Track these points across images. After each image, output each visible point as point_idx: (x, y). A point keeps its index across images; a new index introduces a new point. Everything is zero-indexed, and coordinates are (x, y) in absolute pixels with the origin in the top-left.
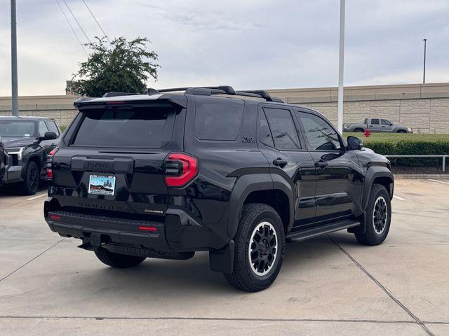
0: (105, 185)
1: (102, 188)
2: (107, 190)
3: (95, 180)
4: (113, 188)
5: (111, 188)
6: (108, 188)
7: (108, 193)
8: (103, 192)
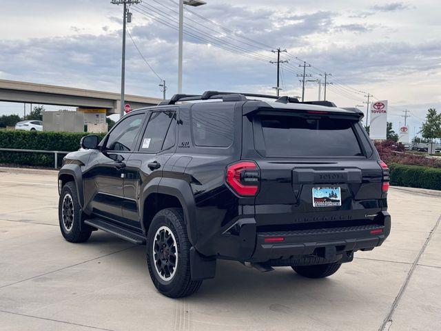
0: (330, 197)
1: (328, 200)
2: (333, 201)
3: (318, 193)
4: (339, 198)
5: (337, 199)
6: (334, 199)
7: (335, 204)
8: (330, 204)
